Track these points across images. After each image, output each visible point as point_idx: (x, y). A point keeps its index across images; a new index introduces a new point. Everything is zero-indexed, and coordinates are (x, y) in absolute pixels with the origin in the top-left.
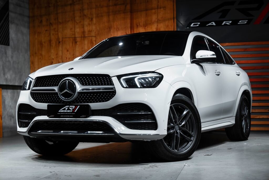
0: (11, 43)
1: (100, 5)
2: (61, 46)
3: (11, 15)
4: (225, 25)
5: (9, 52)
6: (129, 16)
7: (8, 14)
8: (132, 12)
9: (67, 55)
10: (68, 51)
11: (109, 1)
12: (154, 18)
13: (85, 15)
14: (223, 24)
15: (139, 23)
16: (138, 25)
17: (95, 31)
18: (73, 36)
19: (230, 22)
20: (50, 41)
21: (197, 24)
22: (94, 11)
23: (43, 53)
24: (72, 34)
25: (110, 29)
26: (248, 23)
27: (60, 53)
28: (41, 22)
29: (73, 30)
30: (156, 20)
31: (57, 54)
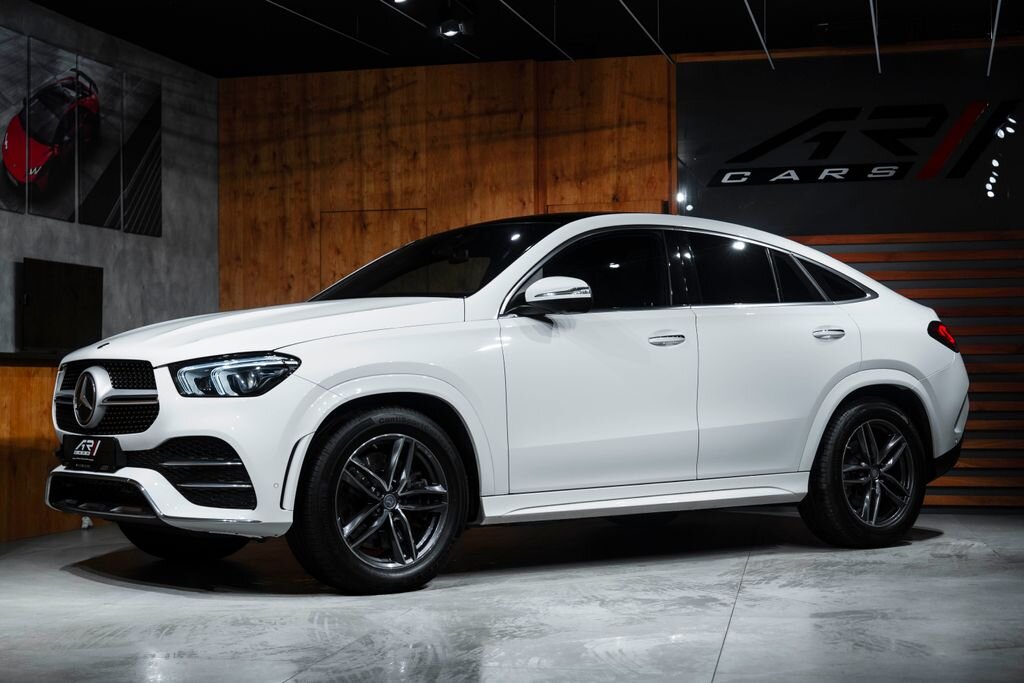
0: (166, 228)
1: (441, 112)
2: (317, 235)
3: (168, 141)
4: (828, 178)
5: (161, 257)
6: (532, 148)
7: (159, 142)
8: (540, 134)
9: (337, 266)
10: (338, 252)
11: (470, 99)
12: (609, 154)
13: (394, 144)
14: (822, 177)
15: (562, 171)
16: (559, 174)
17: (425, 193)
18: (357, 208)
19: (845, 171)
20: (283, 221)
21: (743, 176)
22: (421, 128)
23: (262, 259)
24: (354, 200)
25: (471, 185)
26: (898, 176)
27: (314, 259)
28: (256, 161)
29: (356, 188)
30: (616, 163)
31: (304, 262)
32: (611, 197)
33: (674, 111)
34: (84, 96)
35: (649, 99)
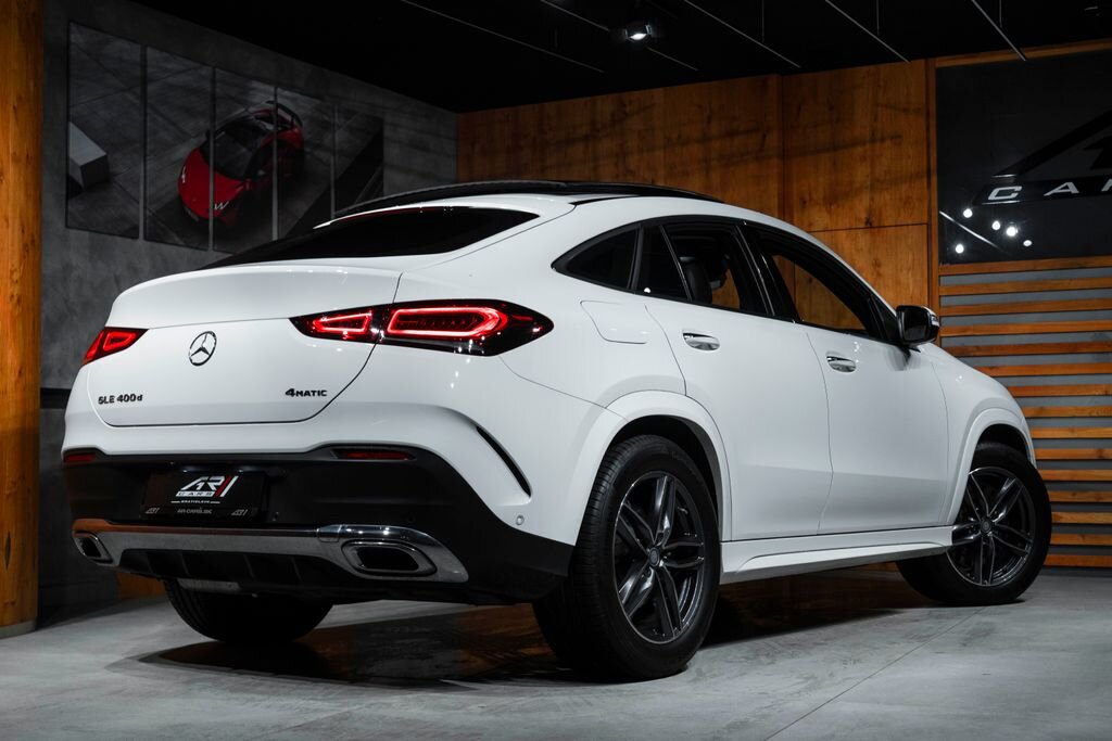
1: (680, 137)
3: (391, 177)
6: (776, 170)
7: (381, 178)
8: (786, 154)
11: (709, 120)
12: (861, 174)
14: (1106, 188)
15: (810, 195)
16: (807, 198)
21: (1013, 191)
22: (659, 154)
30: (868, 183)
32: (864, 221)
33: (933, 122)
34: (285, 129)
35: (905, 110)
